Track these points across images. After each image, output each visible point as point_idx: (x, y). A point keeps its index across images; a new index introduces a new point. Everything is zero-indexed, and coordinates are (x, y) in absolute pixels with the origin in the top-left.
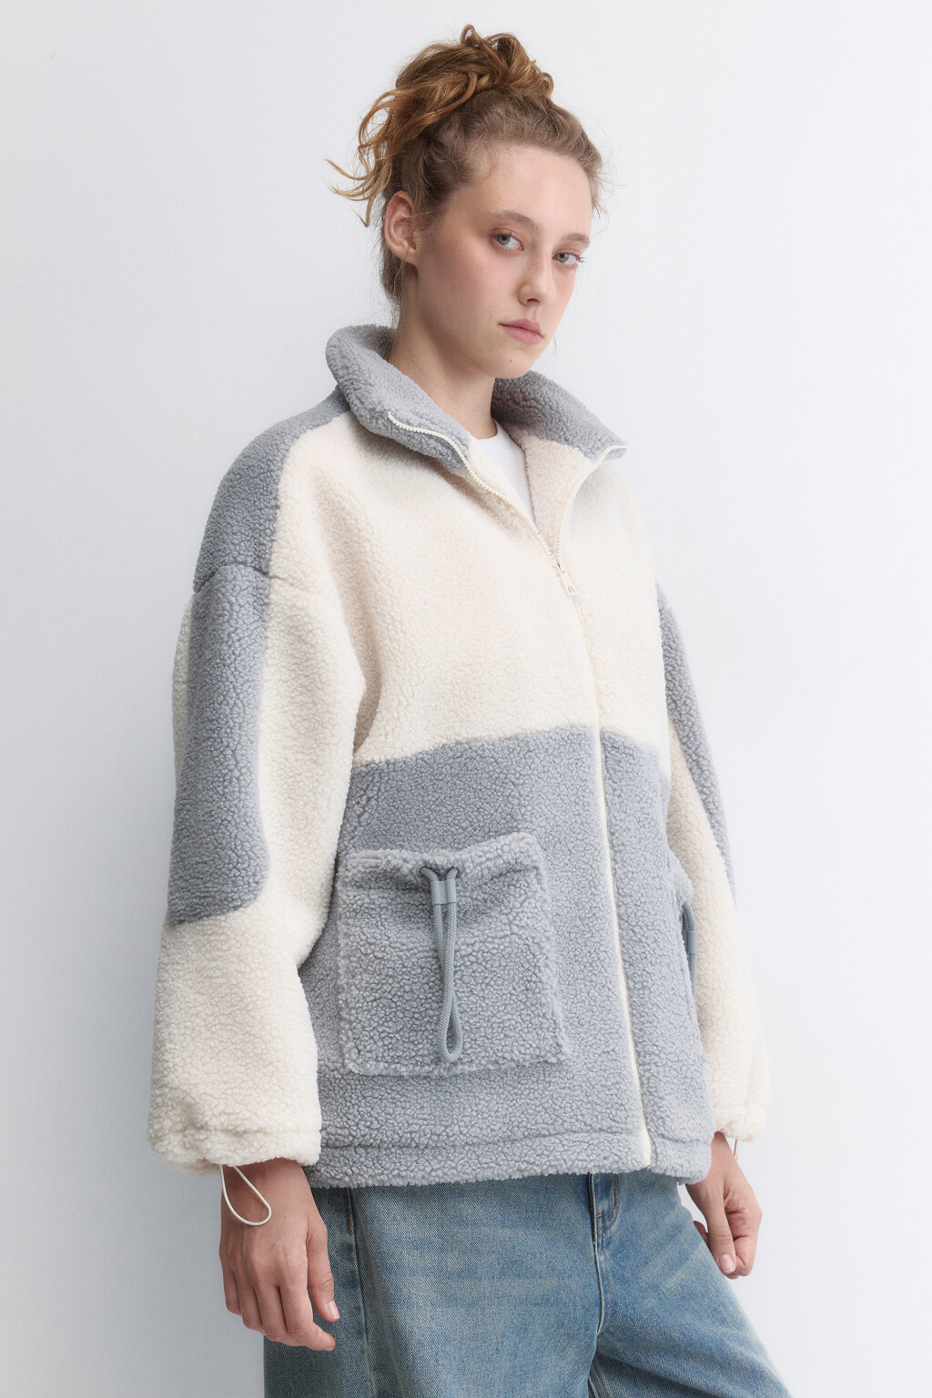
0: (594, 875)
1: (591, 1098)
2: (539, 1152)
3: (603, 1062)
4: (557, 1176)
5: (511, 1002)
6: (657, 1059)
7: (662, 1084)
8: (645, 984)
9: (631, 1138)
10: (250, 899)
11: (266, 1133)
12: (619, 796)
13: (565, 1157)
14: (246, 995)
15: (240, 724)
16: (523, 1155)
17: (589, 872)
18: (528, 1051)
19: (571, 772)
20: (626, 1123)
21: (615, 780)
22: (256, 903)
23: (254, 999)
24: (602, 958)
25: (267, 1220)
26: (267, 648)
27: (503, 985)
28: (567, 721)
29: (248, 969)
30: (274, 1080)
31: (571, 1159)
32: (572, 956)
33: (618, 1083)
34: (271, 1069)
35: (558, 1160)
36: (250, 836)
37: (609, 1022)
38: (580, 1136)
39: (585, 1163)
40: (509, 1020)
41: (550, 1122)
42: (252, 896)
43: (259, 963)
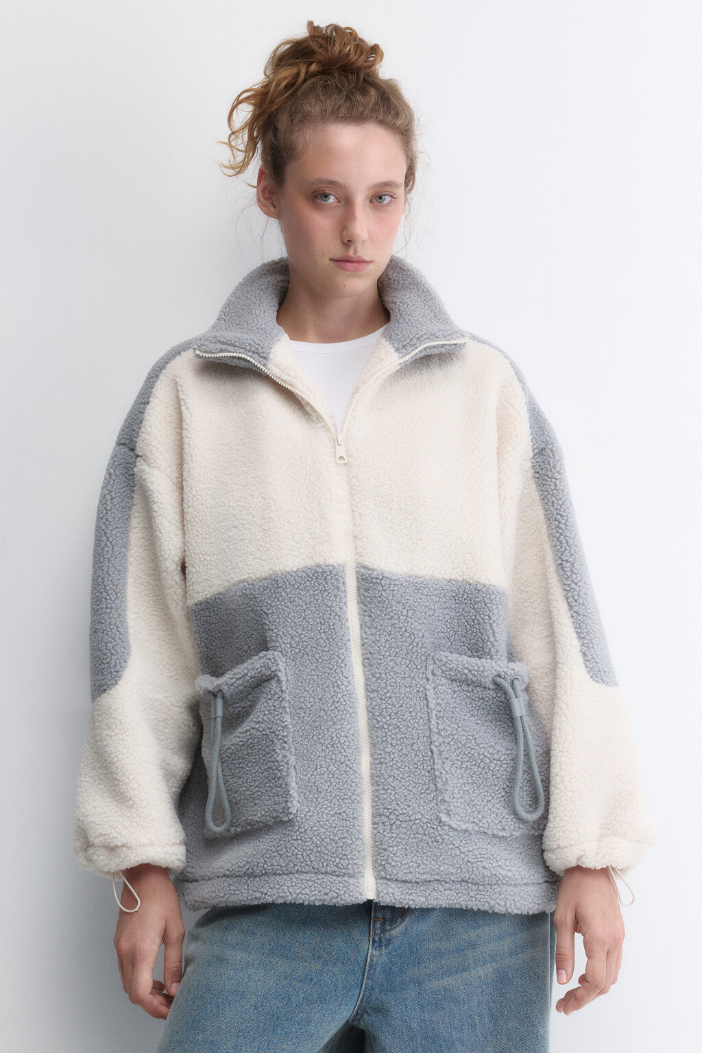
0: (337, 678)
1: (319, 849)
2: (272, 885)
3: (334, 821)
4: (285, 903)
5: (259, 778)
6: (386, 820)
7: (386, 839)
8: (382, 760)
9: (352, 881)
10: (112, 684)
11: (129, 848)
12: (370, 616)
13: (291, 891)
14: (112, 752)
15: (109, 559)
16: (260, 887)
17: (333, 676)
18: (267, 814)
19: (317, 600)
20: (347, 869)
21: (365, 604)
22: (117, 687)
23: (117, 754)
24: (343, 741)
25: (137, 909)
26: (133, 505)
27: (252, 766)
28: (314, 563)
29: (113, 734)
30: (133, 811)
31: (295, 893)
32: (316, 739)
33: (344, 838)
34: (130, 803)
35: (285, 892)
36: (113, 638)
37: (344, 791)
38: (307, 877)
39: (307, 897)
40: (257, 792)
41: (283, 865)
42: (113, 681)
43: (120, 729)
